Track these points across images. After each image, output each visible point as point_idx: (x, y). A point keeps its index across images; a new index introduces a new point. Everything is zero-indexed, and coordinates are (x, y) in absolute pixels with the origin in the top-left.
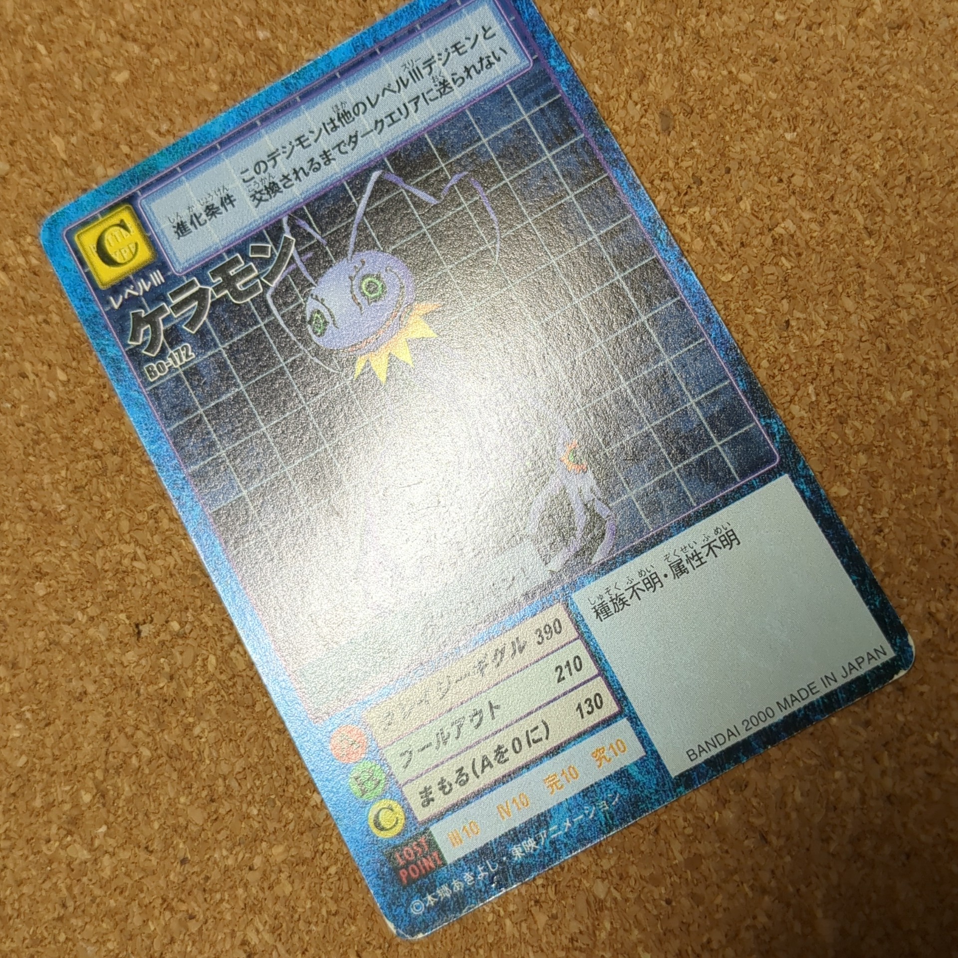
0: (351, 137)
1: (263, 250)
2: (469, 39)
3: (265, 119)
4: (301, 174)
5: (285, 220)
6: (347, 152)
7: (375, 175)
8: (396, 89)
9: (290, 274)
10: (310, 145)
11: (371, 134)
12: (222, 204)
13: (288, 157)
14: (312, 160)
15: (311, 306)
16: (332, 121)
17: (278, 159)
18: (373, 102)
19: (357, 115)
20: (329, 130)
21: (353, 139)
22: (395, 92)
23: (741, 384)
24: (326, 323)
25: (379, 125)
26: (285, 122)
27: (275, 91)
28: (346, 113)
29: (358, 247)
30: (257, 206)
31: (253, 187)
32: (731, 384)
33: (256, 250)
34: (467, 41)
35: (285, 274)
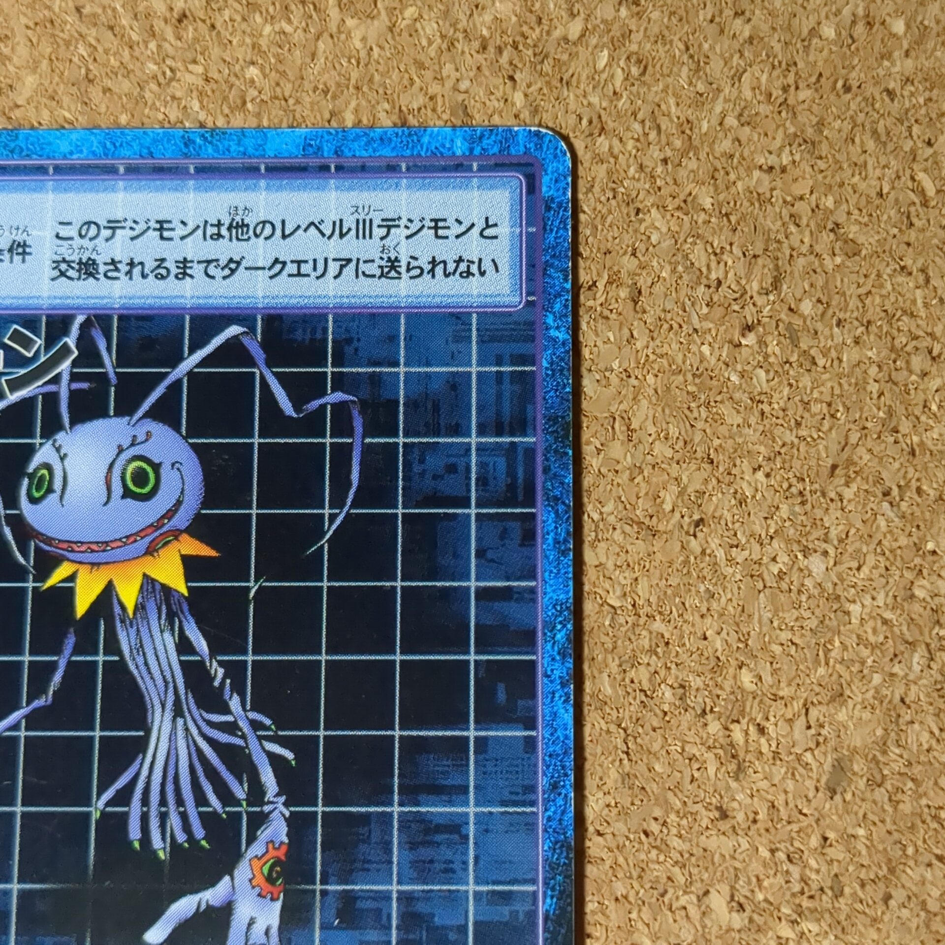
0: (231, 260)
1: (27, 343)
2: (459, 222)
3: (133, 170)
4: (137, 270)
5: (80, 319)
6: (213, 277)
7: (233, 330)
8: (328, 232)
9: (45, 395)
10: (170, 239)
11: (260, 272)
12: (10, 250)
13: (132, 239)
14: (163, 260)
15: (44, 454)
16: (219, 224)
17: (118, 231)
18: (287, 232)
19: (257, 236)
20: (209, 233)
21: (233, 266)
22: (323, 235)
23: (548, 901)
24: (50, 490)
25: (278, 267)
26: (157, 190)
27: (169, 141)
28: (244, 225)
29: (154, 414)
30: (53, 279)
31: (62, 250)
32: (535, 894)
33: (17, 337)
34: (456, 224)
35: (37, 391)
